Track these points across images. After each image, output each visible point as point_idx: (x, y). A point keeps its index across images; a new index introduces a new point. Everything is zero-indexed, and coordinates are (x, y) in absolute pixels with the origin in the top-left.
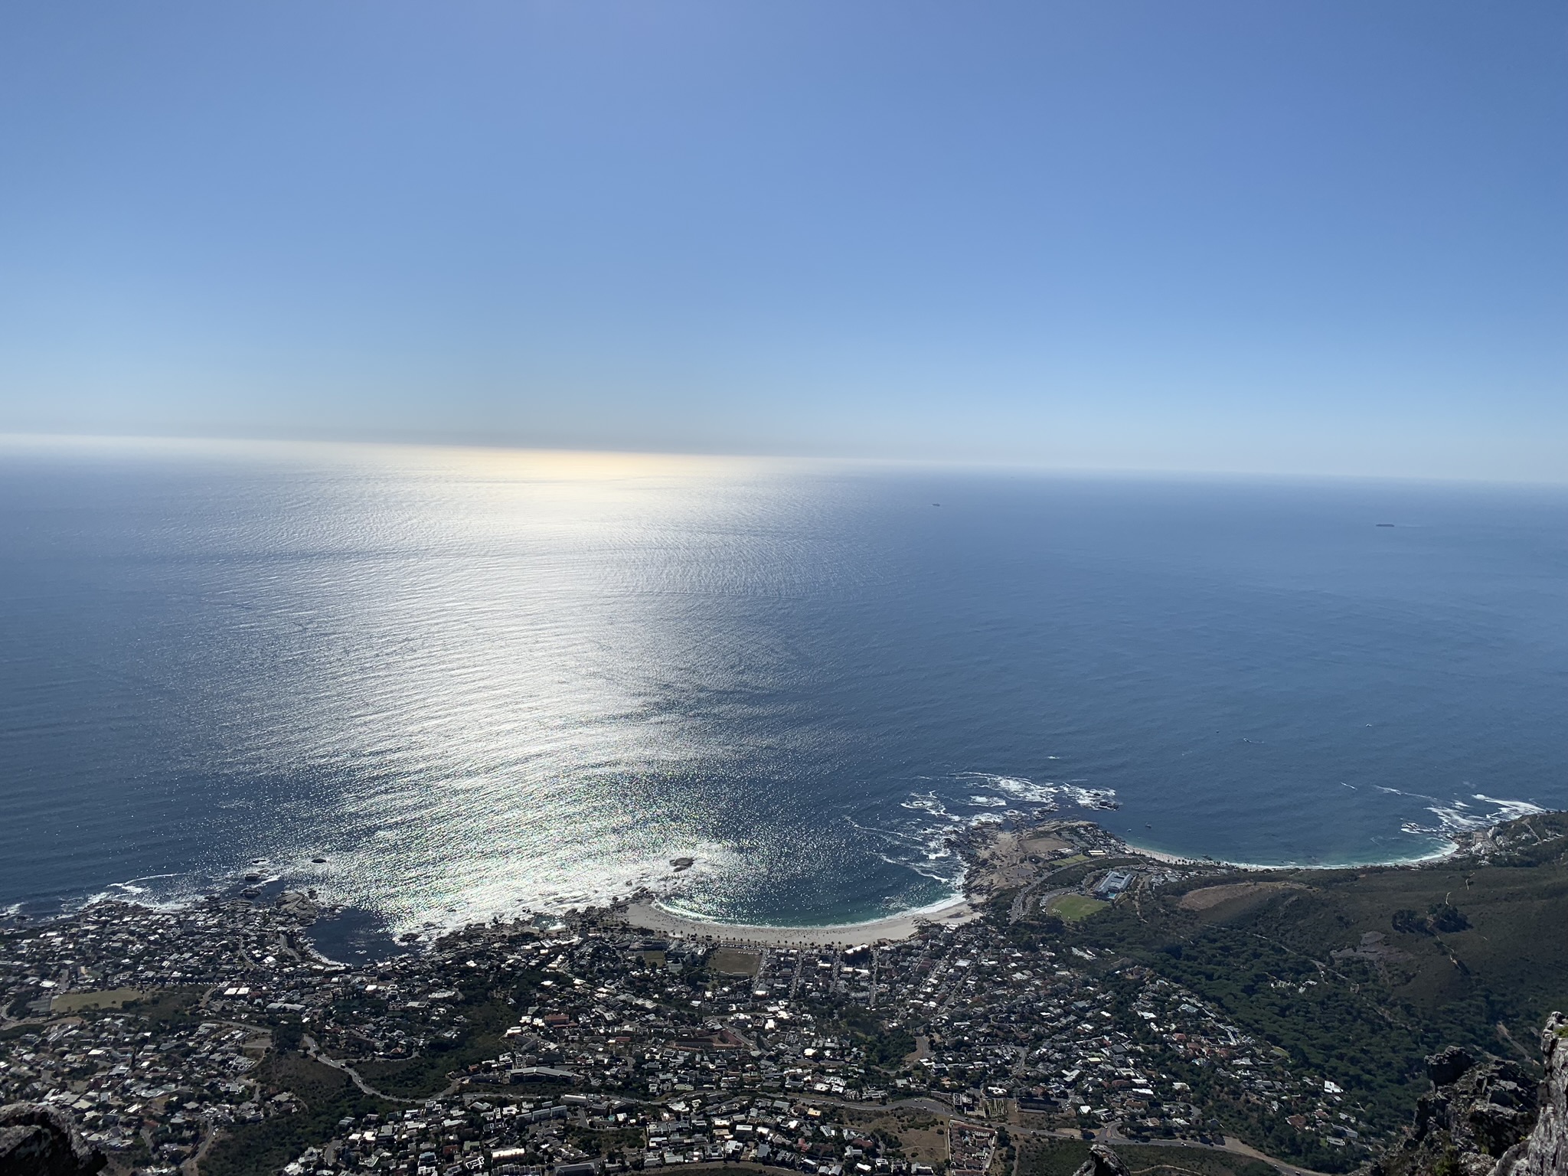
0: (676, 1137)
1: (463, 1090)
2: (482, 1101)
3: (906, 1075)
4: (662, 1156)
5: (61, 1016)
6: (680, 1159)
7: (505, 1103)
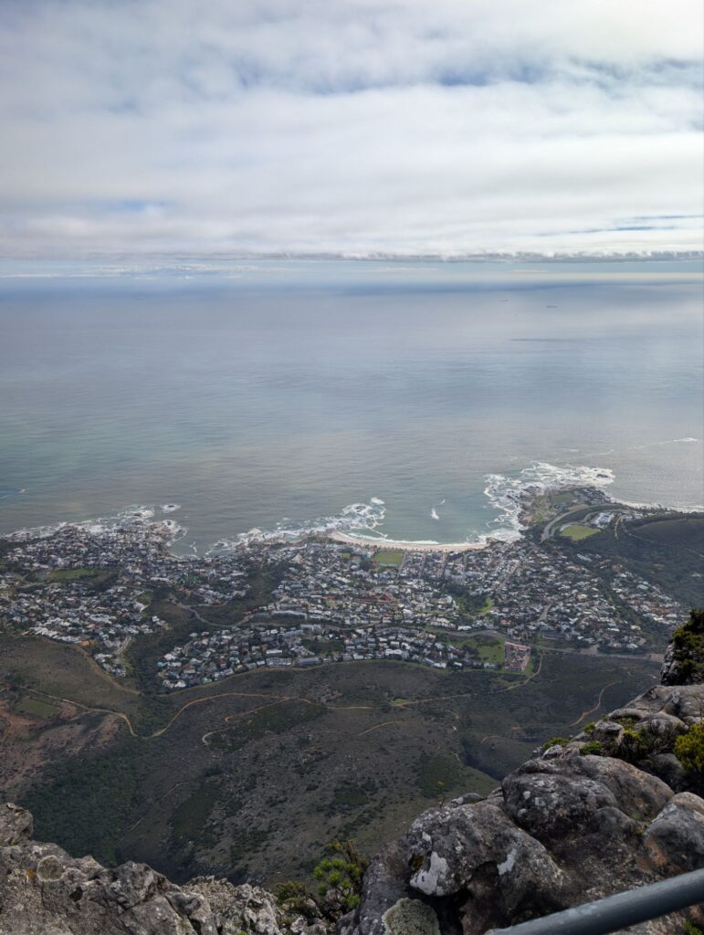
0: (359, 647)
1: (251, 621)
2: (260, 626)
3: (482, 618)
4: (352, 655)
5: (53, 581)
6: (361, 657)
7: (271, 628)
